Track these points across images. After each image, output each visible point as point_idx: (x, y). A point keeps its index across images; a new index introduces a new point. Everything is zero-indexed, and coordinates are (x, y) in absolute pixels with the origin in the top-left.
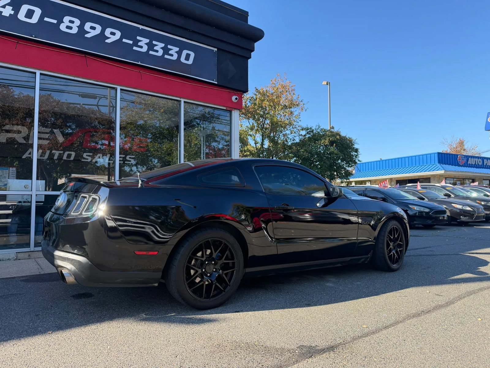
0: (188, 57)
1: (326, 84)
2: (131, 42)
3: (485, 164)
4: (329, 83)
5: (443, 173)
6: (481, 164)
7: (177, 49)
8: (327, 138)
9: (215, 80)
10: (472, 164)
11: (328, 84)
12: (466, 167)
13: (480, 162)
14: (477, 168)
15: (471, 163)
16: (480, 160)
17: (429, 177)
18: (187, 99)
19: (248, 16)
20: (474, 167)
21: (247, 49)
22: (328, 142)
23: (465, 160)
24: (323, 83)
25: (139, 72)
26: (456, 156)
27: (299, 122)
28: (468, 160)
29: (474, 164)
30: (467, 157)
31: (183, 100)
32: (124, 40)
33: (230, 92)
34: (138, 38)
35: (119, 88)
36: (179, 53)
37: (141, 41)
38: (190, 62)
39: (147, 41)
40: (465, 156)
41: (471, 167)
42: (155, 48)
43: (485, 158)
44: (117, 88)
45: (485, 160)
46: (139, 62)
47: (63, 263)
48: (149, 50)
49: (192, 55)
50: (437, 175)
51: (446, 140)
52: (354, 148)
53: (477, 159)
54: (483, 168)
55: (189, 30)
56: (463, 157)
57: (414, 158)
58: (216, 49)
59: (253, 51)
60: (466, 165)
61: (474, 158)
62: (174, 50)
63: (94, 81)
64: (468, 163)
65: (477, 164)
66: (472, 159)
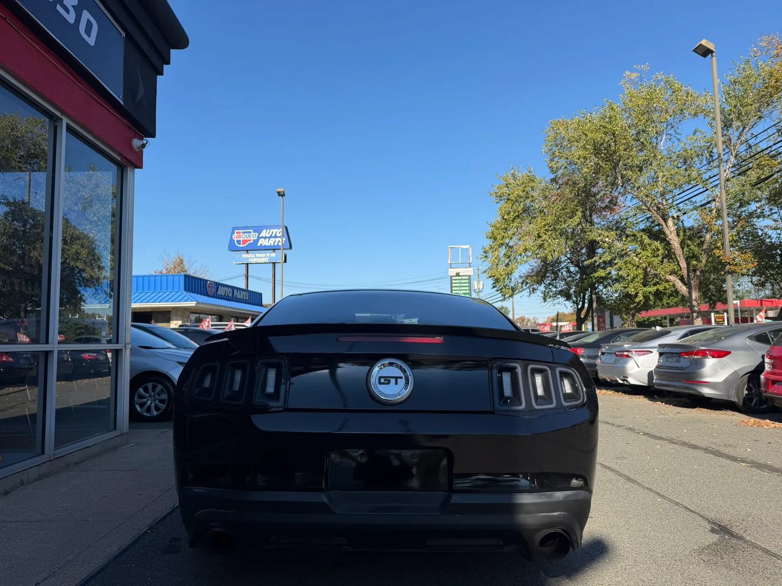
3: (235, 296)
5: (195, 305)
6: (230, 295)
10: (222, 295)
12: (216, 298)
13: (230, 292)
14: (228, 300)
15: (220, 294)
16: (230, 290)
17: (168, 310)
20: (226, 299)
23: (214, 290)
26: (205, 282)
28: (217, 289)
29: (223, 294)
30: (218, 285)
38: (92, 41)
40: (214, 282)
41: (222, 299)
43: (235, 288)
45: (235, 291)
50: (181, 308)
53: (227, 289)
54: (235, 301)
56: (212, 284)
57: (146, 280)
60: (216, 296)
61: (224, 287)
64: (218, 293)
65: (227, 295)
66: (222, 288)
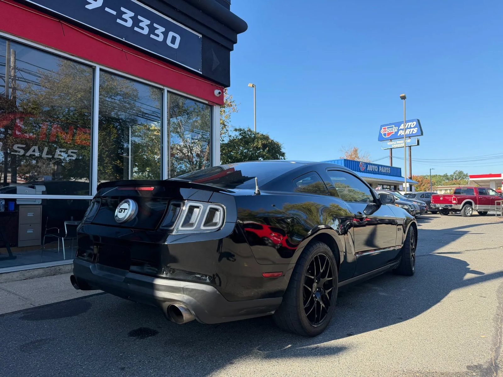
0: (174, 40)
1: (252, 86)
2: (114, 13)
3: (380, 171)
4: (255, 86)
6: (377, 170)
7: (163, 29)
8: (259, 141)
9: (200, 70)
10: (370, 171)
11: (253, 87)
12: (366, 173)
14: (374, 174)
15: (369, 170)
16: (376, 167)
18: (171, 88)
19: (231, 4)
20: (372, 173)
21: (230, 40)
22: (261, 145)
23: (365, 167)
24: (249, 85)
25: (122, 50)
26: (358, 163)
27: (229, 122)
28: (367, 167)
29: (371, 170)
30: (367, 164)
31: (166, 89)
32: (107, 9)
33: (212, 84)
34: (123, 9)
35: (98, 67)
36: (165, 34)
37: (126, 13)
38: (176, 46)
39: (132, 14)
40: (365, 163)
41: (370, 173)
42: (141, 24)
43: (380, 165)
44: (96, 67)
45: (380, 167)
46: (124, 39)
47: (174, 295)
48: (134, 25)
49: (178, 39)
51: (344, 148)
52: (281, 152)
53: (374, 166)
54: (378, 174)
55: (177, 9)
56: (363, 164)
58: (200, 36)
59: (236, 42)
60: (366, 171)
61: (372, 165)
62: (160, 30)
63: (68, 54)
64: (368, 169)
65: (374, 170)
66: (370, 166)
